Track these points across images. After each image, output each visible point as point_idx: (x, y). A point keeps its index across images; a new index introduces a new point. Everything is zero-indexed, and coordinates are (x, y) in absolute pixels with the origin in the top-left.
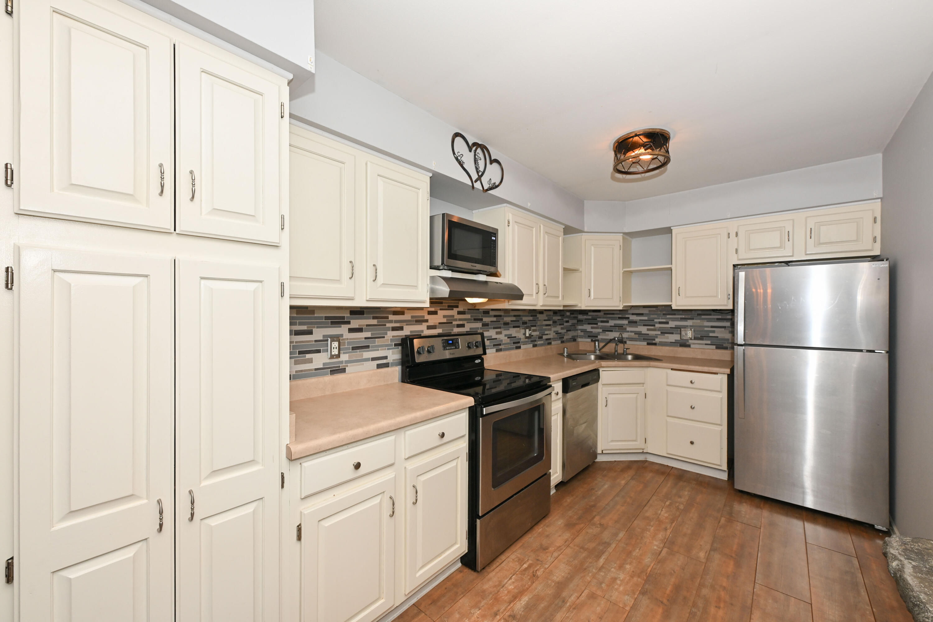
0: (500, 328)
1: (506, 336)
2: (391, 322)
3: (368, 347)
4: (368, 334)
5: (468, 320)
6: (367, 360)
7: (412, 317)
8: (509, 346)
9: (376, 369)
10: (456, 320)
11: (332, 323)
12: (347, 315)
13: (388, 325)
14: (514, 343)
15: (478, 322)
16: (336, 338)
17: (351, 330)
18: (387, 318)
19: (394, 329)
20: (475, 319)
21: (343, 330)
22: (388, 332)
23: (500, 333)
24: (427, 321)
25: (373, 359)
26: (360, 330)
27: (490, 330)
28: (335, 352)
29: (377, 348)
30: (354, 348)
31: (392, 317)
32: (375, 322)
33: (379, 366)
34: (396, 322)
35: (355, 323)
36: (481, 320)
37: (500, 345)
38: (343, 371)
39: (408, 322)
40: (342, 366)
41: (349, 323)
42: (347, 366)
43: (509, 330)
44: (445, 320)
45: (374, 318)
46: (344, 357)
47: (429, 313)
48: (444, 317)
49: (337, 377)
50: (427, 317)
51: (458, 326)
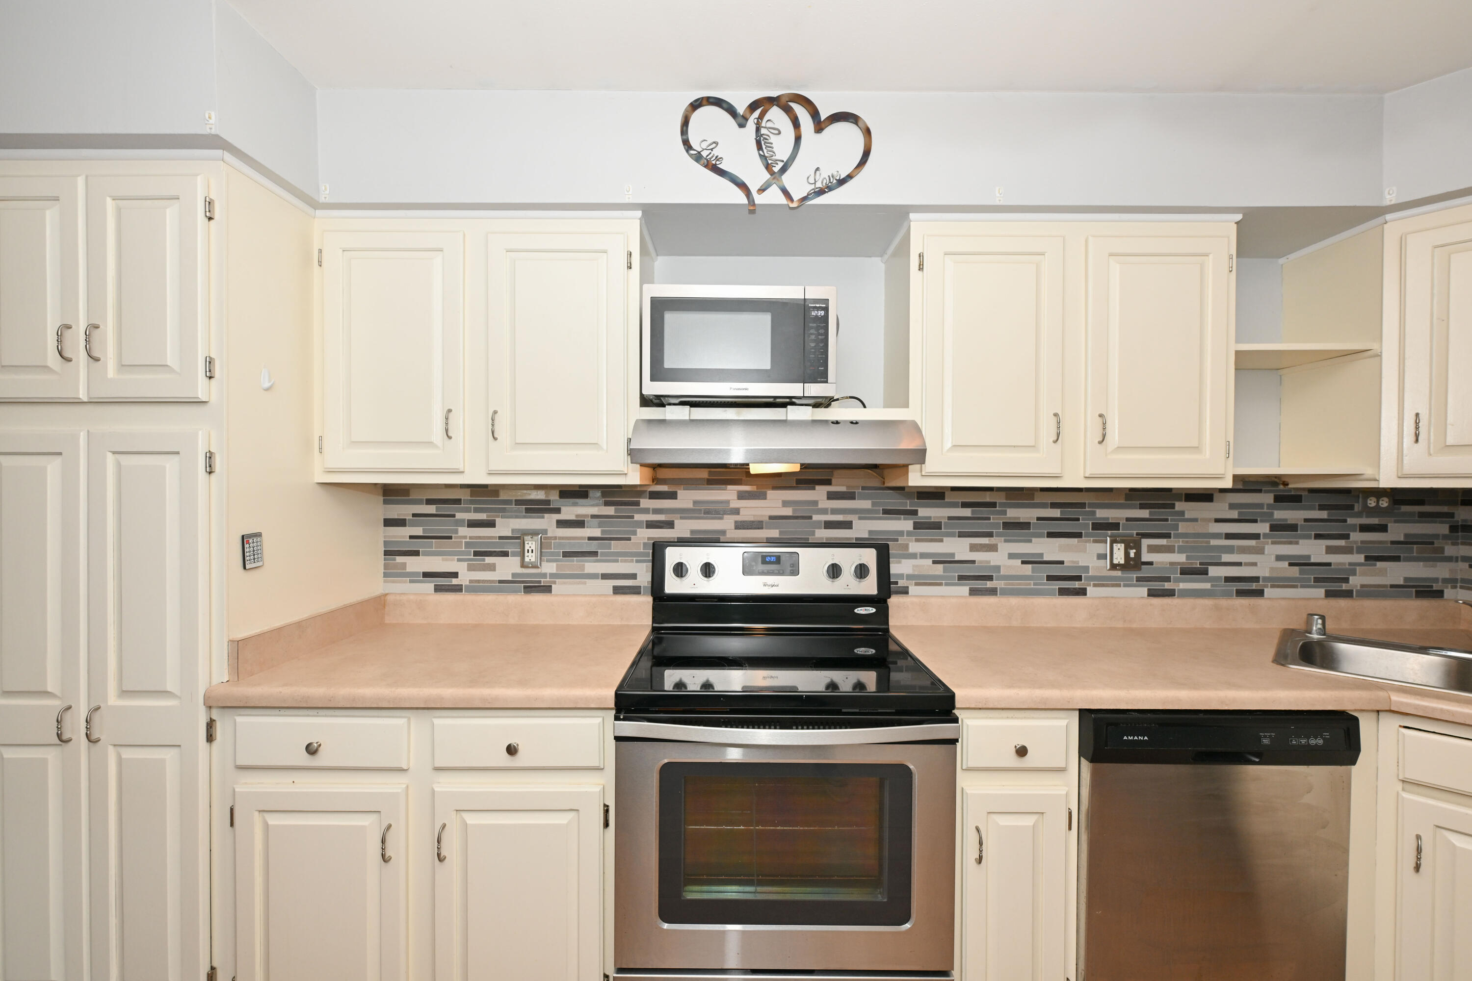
0: (990, 535)
1: (1011, 556)
2: (646, 511)
3: (595, 554)
4: (596, 532)
5: (864, 514)
6: (593, 576)
7: (695, 503)
8: (1030, 584)
9: (612, 594)
10: (824, 511)
11: (528, 511)
12: (554, 496)
13: (638, 517)
14: (1050, 578)
15: (900, 519)
16: (534, 534)
17: (561, 524)
18: (637, 504)
19: (651, 525)
20: (886, 512)
21: (547, 522)
22: (638, 530)
23: (993, 548)
24: (736, 511)
25: (605, 576)
26: (579, 523)
27: (945, 539)
28: (531, 557)
29: (614, 557)
30: (566, 554)
31: (645, 503)
32: (609, 510)
33: (617, 590)
34: (657, 511)
35: (570, 512)
36: (915, 513)
37: (990, 578)
38: (547, 589)
39: (685, 513)
40: (544, 581)
41: (558, 511)
42: (555, 583)
43: (1030, 541)
44: (788, 512)
45: (608, 504)
46: (549, 568)
47: (741, 496)
48: (785, 504)
49: (537, 598)
50: (735, 504)
51: (829, 525)
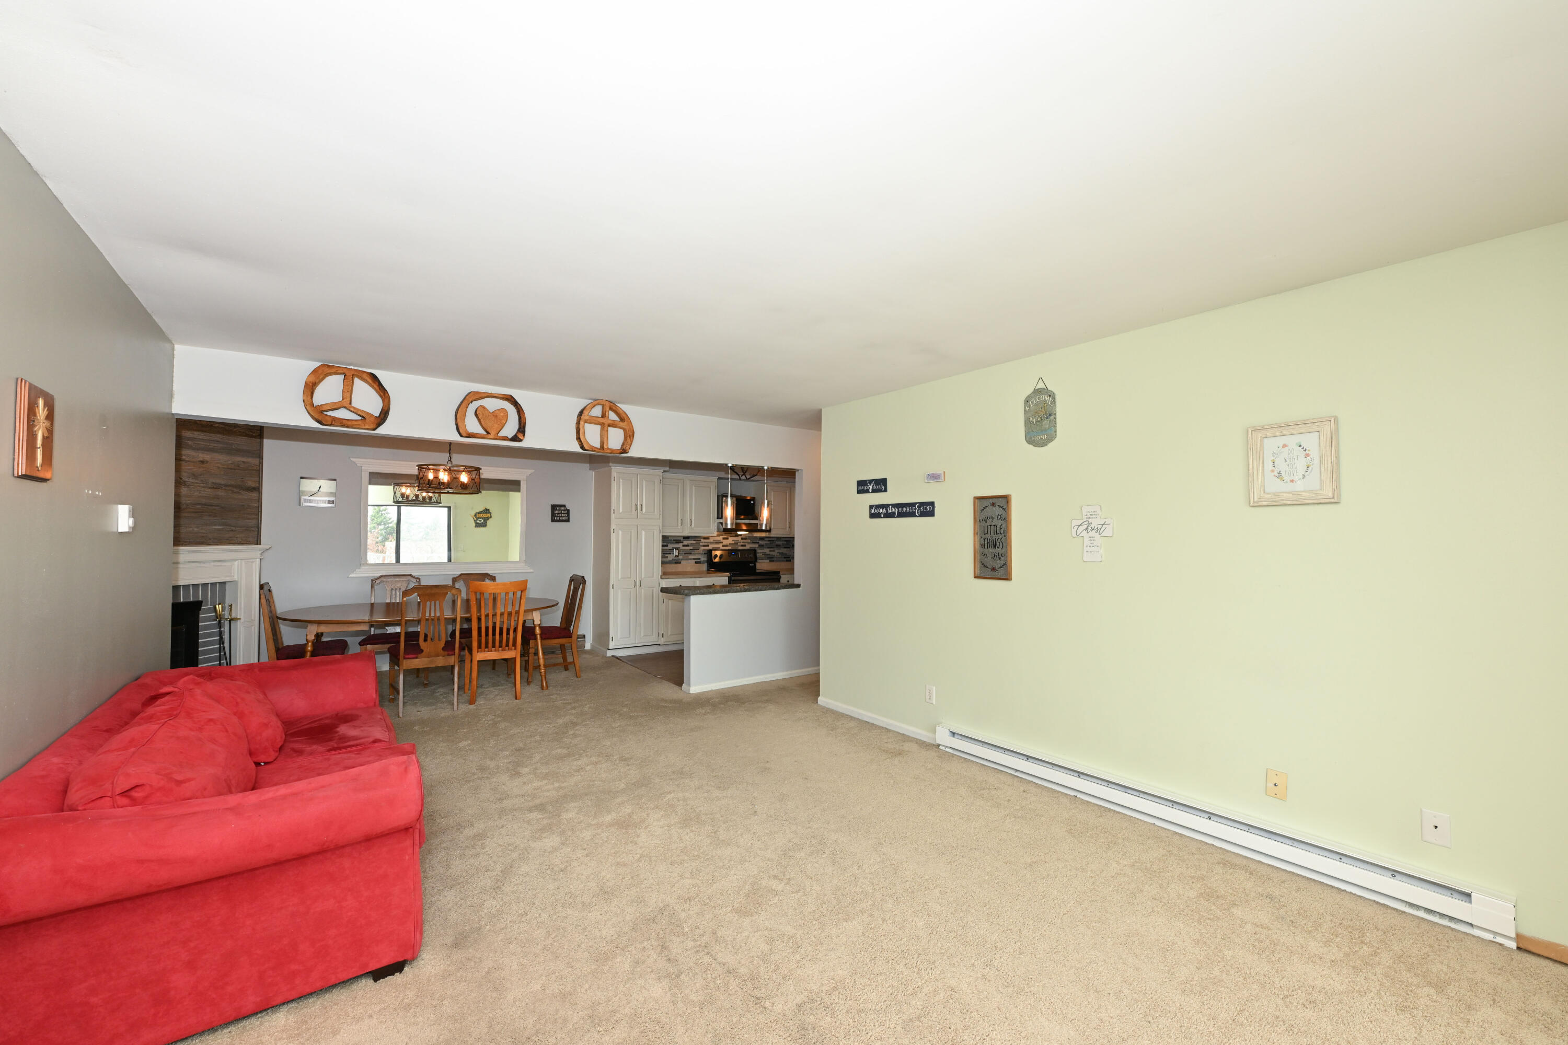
2: (703, 542)
3: (691, 553)
4: (691, 548)
6: (691, 559)
7: (714, 540)
10: (740, 542)
11: (676, 543)
12: (682, 539)
13: (701, 544)
16: (677, 549)
17: (684, 546)
19: (704, 546)
21: (680, 546)
22: (700, 547)
24: (722, 542)
25: (693, 559)
26: (687, 546)
28: (677, 554)
29: (695, 554)
30: (685, 554)
31: (702, 540)
32: (694, 542)
33: (696, 563)
35: (685, 543)
38: (680, 563)
39: (711, 543)
40: (681, 560)
41: (683, 542)
42: (683, 561)
44: (733, 542)
45: (694, 541)
46: (680, 557)
47: (724, 539)
48: (733, 540)
49: (679, 565)
50: (722, 540)
51: (742, 546)
